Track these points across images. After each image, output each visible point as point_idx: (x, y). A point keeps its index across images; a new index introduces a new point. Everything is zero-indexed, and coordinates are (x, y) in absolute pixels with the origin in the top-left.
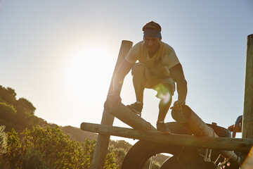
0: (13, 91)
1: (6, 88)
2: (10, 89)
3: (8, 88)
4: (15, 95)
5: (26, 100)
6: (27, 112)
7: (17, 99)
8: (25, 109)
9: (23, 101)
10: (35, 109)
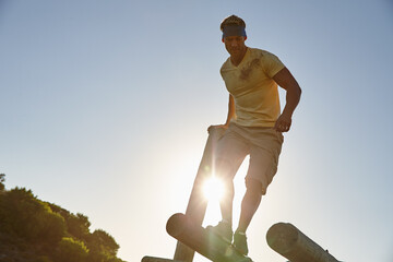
0: (86, 218)
1: (75, 214)
2: (80, 216)
3: (78, 215)
4: (89, 224)
5: (104, 233)
6: (105, 252)
7: (92, 231)
8: (102, 246)
9: (101, 234)
10: (118, 247)
